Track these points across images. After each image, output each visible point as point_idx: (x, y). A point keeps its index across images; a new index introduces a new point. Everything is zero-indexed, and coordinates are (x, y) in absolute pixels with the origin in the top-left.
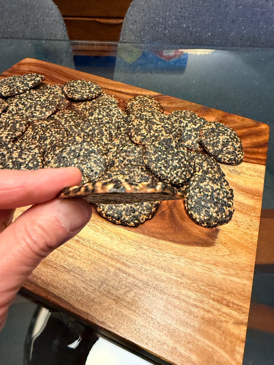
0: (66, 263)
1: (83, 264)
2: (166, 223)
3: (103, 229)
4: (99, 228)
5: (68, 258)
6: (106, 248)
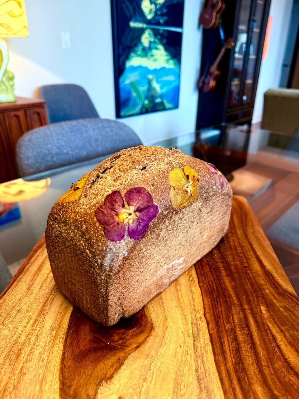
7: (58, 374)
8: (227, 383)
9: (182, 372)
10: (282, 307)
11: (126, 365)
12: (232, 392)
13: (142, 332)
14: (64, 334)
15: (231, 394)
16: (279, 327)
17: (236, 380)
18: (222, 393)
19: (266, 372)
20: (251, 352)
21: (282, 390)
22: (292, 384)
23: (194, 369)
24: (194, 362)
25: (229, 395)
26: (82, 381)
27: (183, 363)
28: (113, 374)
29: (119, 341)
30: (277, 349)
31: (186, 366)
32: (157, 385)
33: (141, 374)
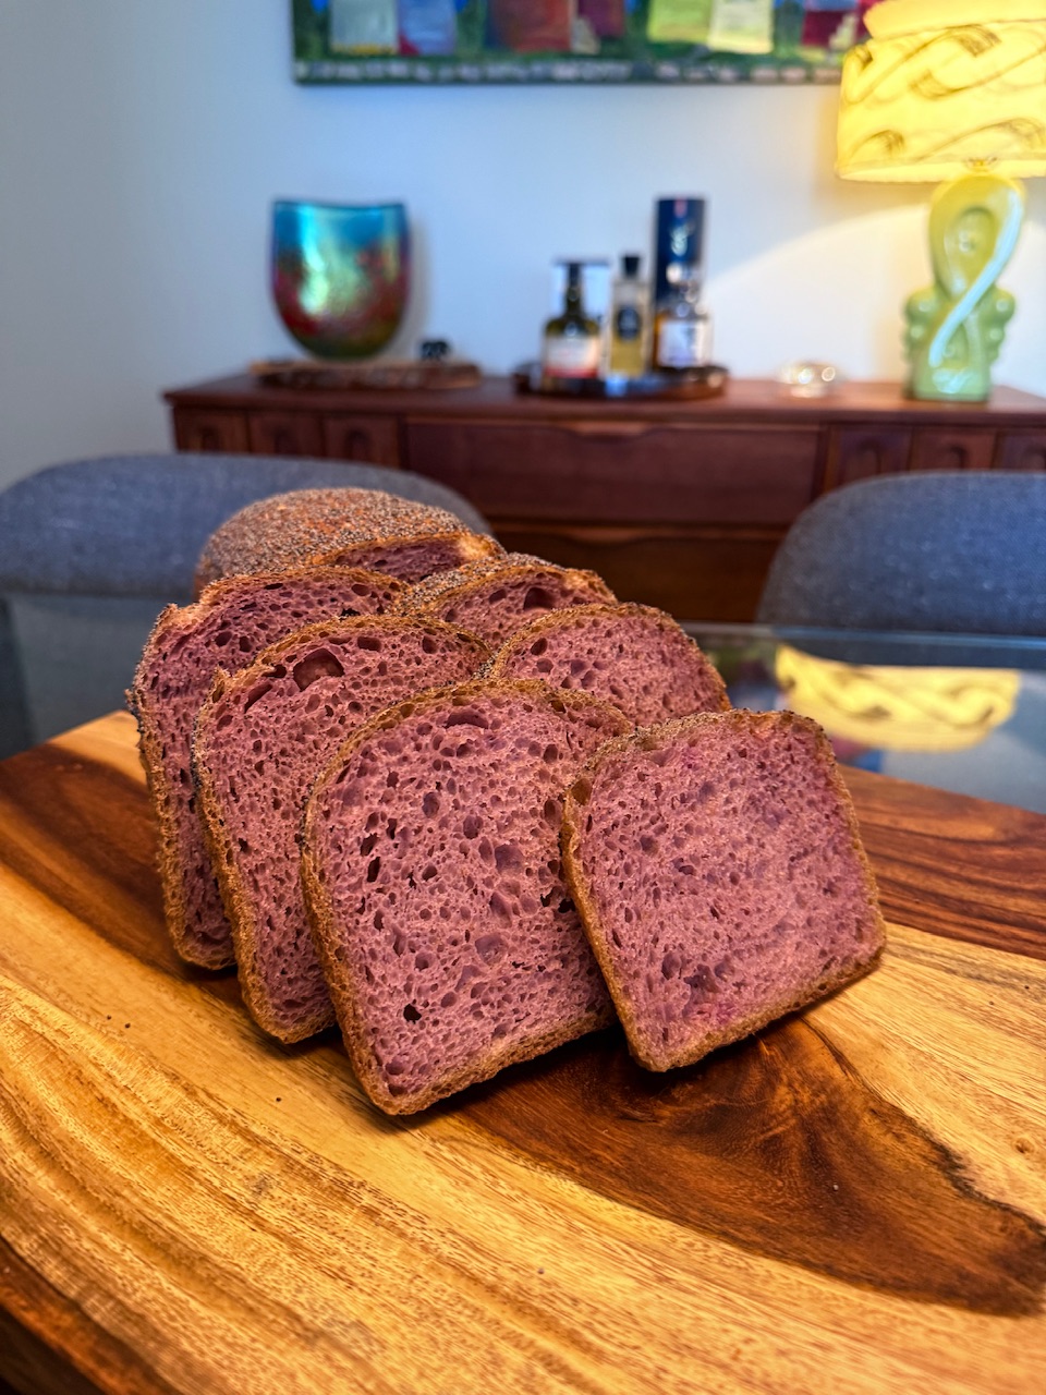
0: (302, 1298)
1: (379, 1311)
2: (790, 1188)
3: (490, 1178)
4: (476, 1170)
5: (317, 1277)
6: (496, 1259)
8: (997, 941)
17: (988, 923)
19: (975, 875)
21: (1024, 877)
22: (1014, 859)
23: (946, 975)
27: (922, 987)
28: (928, 1141)
31: (934, 984)
32: (985, 1059)
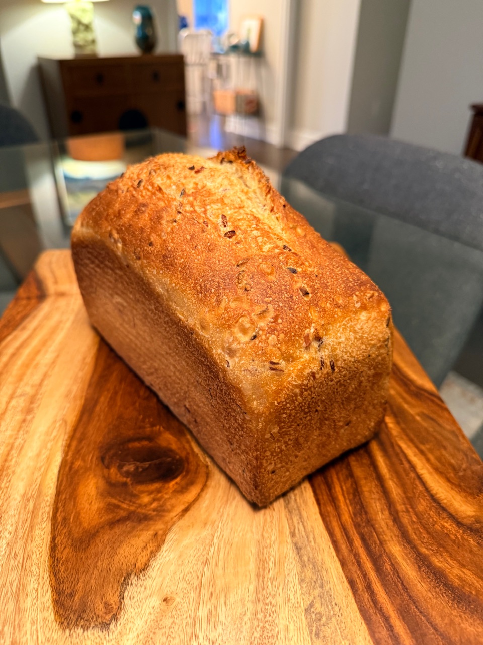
7: (46, 576)
8: (344, 547)
9: (268, 541)
10: (418, 415)
11: (170, 544)
12: (354, 560)
13: (192, 483)
14: (49, 506)
15: (353, 563)
16: (417, 447)
17: (359, 540)
18: (338, 565)
19: (405, 520)
20: (378, 493)
21: (432, 544)
22: (447, 534)
23: (288, 533)
24: (286, 521)
25: (350, 567)
26: (93, 581)
27: (267, 526)
28: (149, 560)
29: (151, 504)
30: (417, 482)
31: (274, 530)
32: (227, 568)
33: (199, 554)
